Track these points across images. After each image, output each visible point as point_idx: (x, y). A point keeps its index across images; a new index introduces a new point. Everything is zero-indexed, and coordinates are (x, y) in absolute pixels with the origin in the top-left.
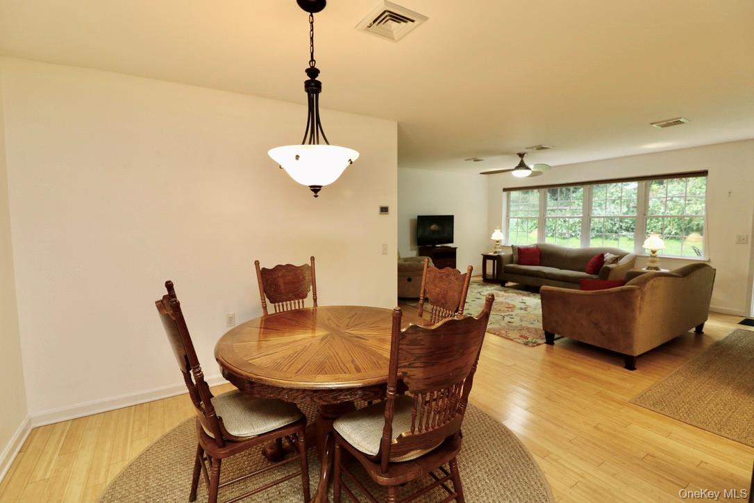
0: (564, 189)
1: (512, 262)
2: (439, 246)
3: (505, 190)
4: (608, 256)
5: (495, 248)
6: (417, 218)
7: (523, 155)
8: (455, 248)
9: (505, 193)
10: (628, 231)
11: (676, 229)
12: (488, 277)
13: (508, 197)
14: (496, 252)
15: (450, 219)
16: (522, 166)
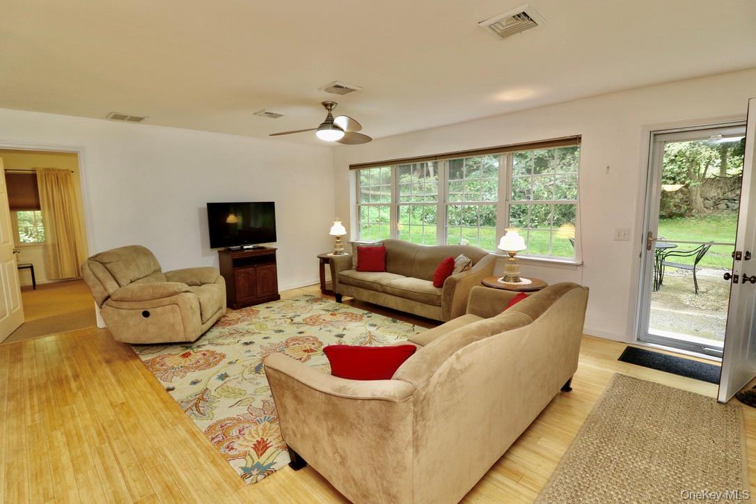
0: (418, 164)
1: (350, 267)
2: (251, 247)
3: (352, 167)
4: (461, 260)
5: (335, 247)
6: (206, 206)
7: (331, 105)
8: (275, 250)
9: (353, 172)
10: (515, 217)
11: (558, 215)
12: (327, 288)
13: (358, 176)
14: (336, 253)
15: (269, 208)
16: (329, 123)
